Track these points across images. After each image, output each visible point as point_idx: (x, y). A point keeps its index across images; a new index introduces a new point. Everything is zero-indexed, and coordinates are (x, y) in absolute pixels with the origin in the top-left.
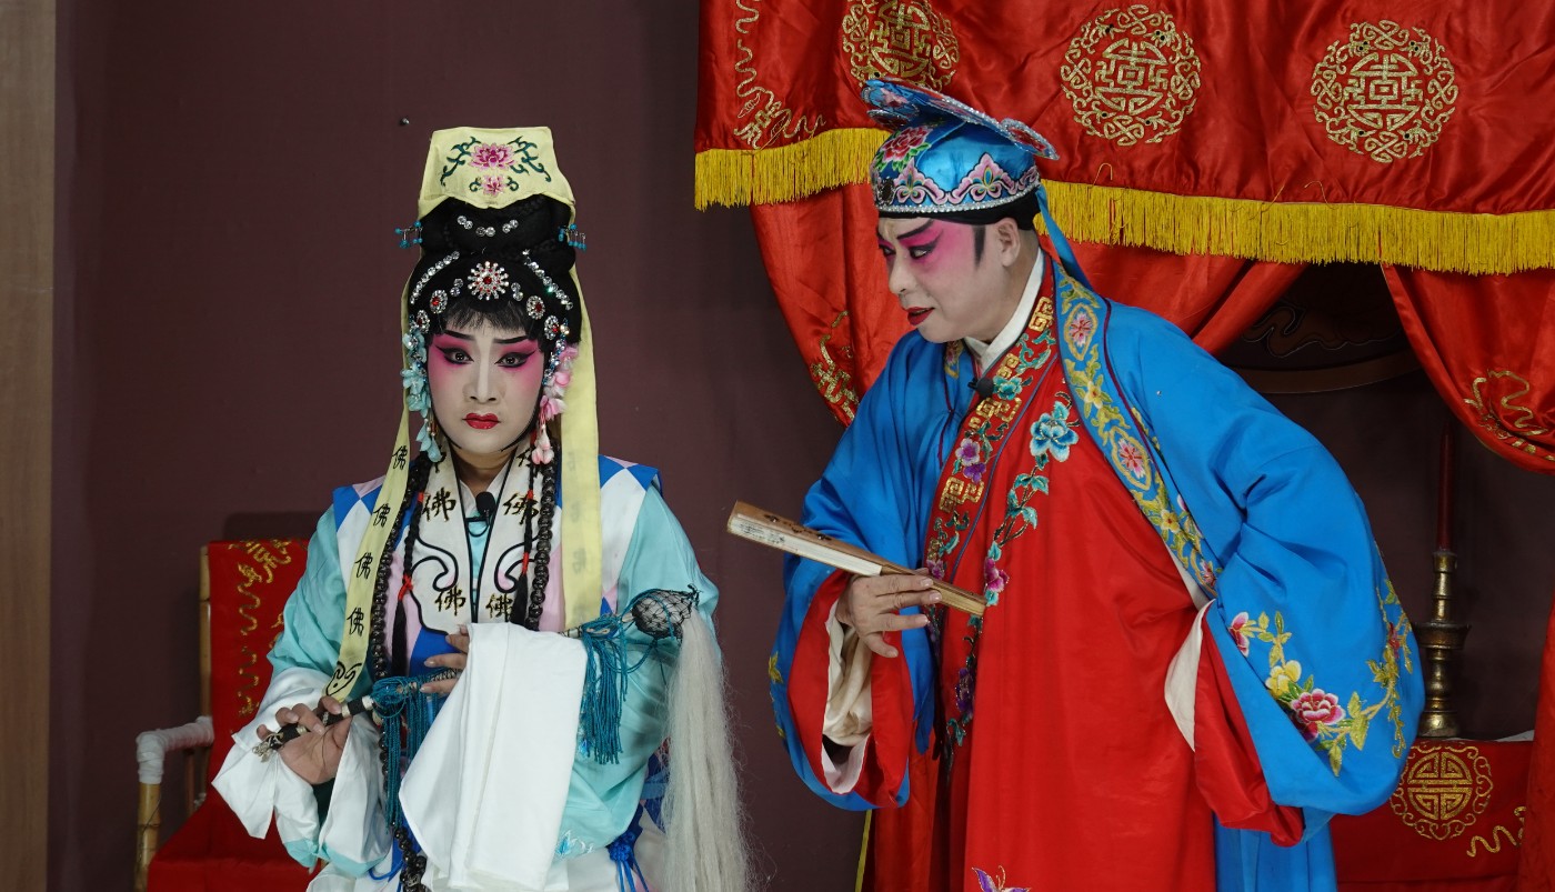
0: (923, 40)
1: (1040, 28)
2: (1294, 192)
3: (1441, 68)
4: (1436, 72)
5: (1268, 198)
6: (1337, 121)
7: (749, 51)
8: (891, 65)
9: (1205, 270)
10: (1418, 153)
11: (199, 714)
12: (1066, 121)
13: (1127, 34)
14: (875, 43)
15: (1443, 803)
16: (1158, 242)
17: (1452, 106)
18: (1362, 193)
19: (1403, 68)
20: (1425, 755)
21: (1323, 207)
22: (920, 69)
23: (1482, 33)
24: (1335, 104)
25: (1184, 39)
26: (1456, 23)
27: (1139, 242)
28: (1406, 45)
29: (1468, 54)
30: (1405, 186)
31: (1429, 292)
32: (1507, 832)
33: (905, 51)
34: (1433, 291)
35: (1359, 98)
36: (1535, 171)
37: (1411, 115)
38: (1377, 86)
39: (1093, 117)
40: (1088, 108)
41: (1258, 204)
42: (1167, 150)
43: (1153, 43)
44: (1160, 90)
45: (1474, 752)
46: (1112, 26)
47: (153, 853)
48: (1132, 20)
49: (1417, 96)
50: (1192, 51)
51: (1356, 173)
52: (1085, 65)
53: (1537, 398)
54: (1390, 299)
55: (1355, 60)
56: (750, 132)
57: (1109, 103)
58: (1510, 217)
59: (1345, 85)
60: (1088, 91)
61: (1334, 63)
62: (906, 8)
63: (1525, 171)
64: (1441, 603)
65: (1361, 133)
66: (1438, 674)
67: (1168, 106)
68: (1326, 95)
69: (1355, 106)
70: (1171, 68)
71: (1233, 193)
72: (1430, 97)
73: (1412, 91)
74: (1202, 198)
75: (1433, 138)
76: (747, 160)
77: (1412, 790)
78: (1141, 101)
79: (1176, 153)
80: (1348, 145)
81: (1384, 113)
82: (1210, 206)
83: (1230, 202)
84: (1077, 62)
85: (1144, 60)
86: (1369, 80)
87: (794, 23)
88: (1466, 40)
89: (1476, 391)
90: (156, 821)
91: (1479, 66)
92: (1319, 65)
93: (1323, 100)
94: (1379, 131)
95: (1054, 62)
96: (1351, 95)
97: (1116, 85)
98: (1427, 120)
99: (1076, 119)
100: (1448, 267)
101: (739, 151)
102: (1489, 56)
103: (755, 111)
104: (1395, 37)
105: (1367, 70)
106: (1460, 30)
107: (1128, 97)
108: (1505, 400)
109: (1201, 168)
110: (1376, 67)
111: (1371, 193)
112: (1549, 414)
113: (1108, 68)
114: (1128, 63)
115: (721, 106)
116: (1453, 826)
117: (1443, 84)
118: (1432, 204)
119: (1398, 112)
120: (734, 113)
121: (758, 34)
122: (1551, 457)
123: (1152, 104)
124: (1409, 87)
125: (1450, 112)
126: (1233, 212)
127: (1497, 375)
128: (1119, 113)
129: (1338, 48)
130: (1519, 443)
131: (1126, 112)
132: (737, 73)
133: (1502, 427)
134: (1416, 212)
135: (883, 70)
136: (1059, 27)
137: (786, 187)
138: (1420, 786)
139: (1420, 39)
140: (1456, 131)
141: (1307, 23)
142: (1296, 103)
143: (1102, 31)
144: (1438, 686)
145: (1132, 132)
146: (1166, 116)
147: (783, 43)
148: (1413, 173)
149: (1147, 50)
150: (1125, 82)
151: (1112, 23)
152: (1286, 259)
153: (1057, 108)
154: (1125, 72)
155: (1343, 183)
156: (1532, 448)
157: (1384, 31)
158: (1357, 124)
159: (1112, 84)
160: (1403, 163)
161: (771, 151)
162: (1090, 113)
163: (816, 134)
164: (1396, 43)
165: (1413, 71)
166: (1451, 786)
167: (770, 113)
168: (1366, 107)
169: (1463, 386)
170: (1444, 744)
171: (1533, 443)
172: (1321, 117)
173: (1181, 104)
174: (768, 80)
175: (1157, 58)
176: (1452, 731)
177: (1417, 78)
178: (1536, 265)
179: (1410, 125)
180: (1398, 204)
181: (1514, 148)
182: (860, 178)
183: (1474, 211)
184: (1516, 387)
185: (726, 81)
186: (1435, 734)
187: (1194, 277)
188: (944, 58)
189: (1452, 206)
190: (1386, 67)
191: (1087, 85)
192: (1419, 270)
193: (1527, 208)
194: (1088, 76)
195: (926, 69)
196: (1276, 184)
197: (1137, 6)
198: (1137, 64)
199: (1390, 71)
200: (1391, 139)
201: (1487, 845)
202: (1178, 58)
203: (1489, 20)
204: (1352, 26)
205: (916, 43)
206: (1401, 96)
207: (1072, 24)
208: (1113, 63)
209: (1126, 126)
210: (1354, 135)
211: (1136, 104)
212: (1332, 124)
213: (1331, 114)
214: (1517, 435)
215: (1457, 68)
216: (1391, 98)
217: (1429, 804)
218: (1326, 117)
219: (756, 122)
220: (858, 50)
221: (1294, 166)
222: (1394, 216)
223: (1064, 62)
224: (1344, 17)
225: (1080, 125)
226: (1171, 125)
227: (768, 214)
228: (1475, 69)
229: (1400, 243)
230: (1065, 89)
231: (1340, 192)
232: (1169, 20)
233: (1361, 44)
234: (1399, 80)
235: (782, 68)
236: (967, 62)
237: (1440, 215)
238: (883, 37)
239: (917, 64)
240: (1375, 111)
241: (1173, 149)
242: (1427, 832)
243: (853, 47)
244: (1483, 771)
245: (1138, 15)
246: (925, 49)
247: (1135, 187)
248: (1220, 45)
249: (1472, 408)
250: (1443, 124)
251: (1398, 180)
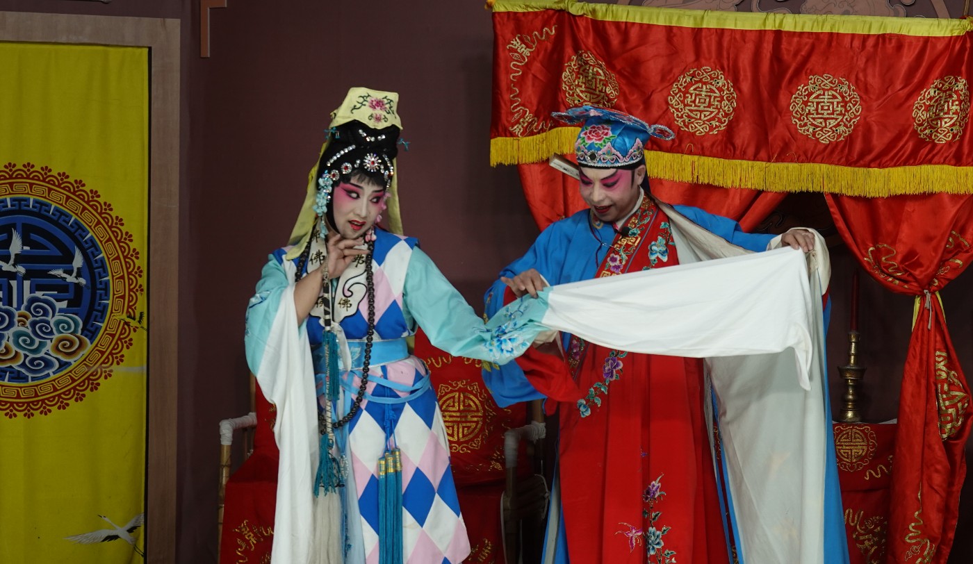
0: (602, 83)
1: (658, 78)
2: (782, 156)
3: (853, 98)
4: (851, 99)
5: (769, 161)
6: (802, 123)
7: (517, 90)
8: (586, 96)
9: (739, 195)
10: (842, 138)
11: (250, 411)
12: (671, 123)
13: (701, 81)
14: (578, 86)
15: (853, 454)
16: (716, 182)
17: (859, 116)
18: (815, 157)
19: (834, 97)
20: (844, 431)
21: (796, 165)
22: (600, 98)
23: (874, 81)
24: (802, 115)
25: (728, 83)
26: (861, 75)
27: (706, 182)
28: (836, 86)
29: (866, 91)
30: (836, 156)
31: (847, 206)
32: (884, 468)
33: (593, 89)
34: (849, 205)
35: (813, 112)
36: (899, 147)
37: (839, 120)
38: (822, 106)
39: (684, 121)
40: (682, 117)
41: (764, 163)
42: (720, 137)
43: (713, 85)
44: (717, 108)
45: (868, 429)
46: (693, 77)
47: (228, 479)
48: (703, 74)
49: (841, 111)
50: (732, 89)
51: (812, 148)
52: (680, 96)
53: (899, 258)
54: (828, 209)
55: (810, 94)
56: (517, 129)
57: (692, 115)
58: (887, 170)
59: (806, 106)
60: (681, 109)
61: (801, 95)
62: (593, 69)
63: (894, 147)
64: (853, 357)
65: (814, 129)
66: (851, 391)
67: (720, 116)
68: (797, 111)
69: (811, 116)
70: (722, 97)
71: (752, 158)
72: (848, 112)
73: (839, 109)
74: (737, 161)
75: (849, 131)
76: (515, 142)
77: (838, 447)
78: (707, 113)
79: (724, 139)
80: (808, 135)
81: (826, 119)
82: (741, 164)
83: (750, 162)
84: (676, 94)
85: (709, 94)
86: (818, 103)
87: (538, 76)
88: (866, 84)
89: (870, 254)
90: (229, 463)
91: (872, 96)
92: (794, 96)
93: (796, 113)
94: (823, 128)
95: (665, 95)
96: (809, 110)
97: (695, 106)
98: (847, 123)
99: (676, 122)
100: (856, 194)
101: (512, 138)
102: (877, 92)
103: (520, 119)
104: (831, 82)
105: (817, 98)
106: (863, 79)
107: (701, 112)
108: (884, 258)
109: (736, 145)
110: (822, 97)
111: (819, 158)
112: (906, 266)
113: (691, 97)
114: (701, 95)
115: (503, 117)
116: (858, 465)
117: (854, 105)
118: (849, 163)
119: (832, 118)
120: (509, 119)
121: (521, 81)
122: (906, 286)
123: (713, 115)
124: (837, 107)
125: (858, 118)
126: (752, 167)
127: (880, 246)
128: (696, 119)
129: (803, 88)
130: (890, 279)
131: (700, 119)
132: (511, 101)
133: (883, 272)
134: (840, 167)
135: (582, 98)
136: (667, 77)
137: (535, 155)
138: (842, 445)
139: (843, 83)
140: (860, 128)
141: (788, 76)
142: (783, 114)
143: (688, 80)
144: (851, 397)
145: (703, 129)
146: (720, 121)
147: (533, 85)
148: (839, 148)
149: (710, 89)
150: (700, 104)
151: (693, 76)
152: (777, 190)
153: (666, 117)
154: (700, 99)
155: (805, 153)
156: (897, 282)
157: (826, 80)
158: (812, 124)
159: (693, 105)
160: (834, 143)
161: (527, 138)
162: (682, 119)
163: (550, 129)
164: (831, 85)
165: (840, 99)
166: (857, 446)
167: (527, 119)
168: (816, 116)
169: (863, 251)
170: (854, 425)
171: (897, 279)
172: (795, 121)
173: (726, 115)
174: (526, 103)
175: (715, 93)
176: (858, 419)
177: (841, 102)
178: (899, 192)
179: (838, 125)
180: (831, 163)
181: (889, 136)
182: (571, 151)
183: (869, 167)
184: (888, 252)
185: (505, 104)
186: (849, 421)
187: (733, 198)
188: (612, 93)
189: (858, 164)
190: (826, 97)
191: (681, 106)
192: (842, 195)
193: (895, 165)
194: (683, 102)
195: (603, 98)
196: (773, 154)
197: (705, 67)
198: (706, 96)
199: (828, 99)
200: (829, 132)
201: (874, 474)
202: (725, 93)
203: (877, 74)
204: (810, 78)
205: (598, 86)
206: (834, 111)
207: (674, 77)
208: (694, 95)
209: (700, 126)
210: (811, 130)
211: (705, 115)
212: (801, 126)
213: (800, 120)
214: (890, 275)
215: (861, 98)
216: (829, 112)
217: (846, 454)
218: (797, 121)
219: (520, 124)
220: (570, 89)
221: (782, 145)
222: (830, 170)
223: (670, 94)
224: (806, 73)
225: (678, 125)
226: (722, 125)
227: (526, 170)
228: (869, 97)
229: (833, 182)
230: (670, 108)
231: (804, 158)
232: (721, 74)
233: (814, 86)
234: (833, 103)
235: (533, 99)
236: (622, 94)
237: (852, 168)
238: (582, 83)
239: (599, 96)
240: (821, 118)
241: (723, 137)
242: (845, 468)
243: (567, 88)
244: (873, 438)
245: (707, 71)
246: (602, 89)
247: (704, 156)
248: (746, 86)
249: (868, 262)
250: (854, 125)
251: (832, 152)
